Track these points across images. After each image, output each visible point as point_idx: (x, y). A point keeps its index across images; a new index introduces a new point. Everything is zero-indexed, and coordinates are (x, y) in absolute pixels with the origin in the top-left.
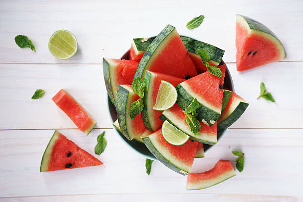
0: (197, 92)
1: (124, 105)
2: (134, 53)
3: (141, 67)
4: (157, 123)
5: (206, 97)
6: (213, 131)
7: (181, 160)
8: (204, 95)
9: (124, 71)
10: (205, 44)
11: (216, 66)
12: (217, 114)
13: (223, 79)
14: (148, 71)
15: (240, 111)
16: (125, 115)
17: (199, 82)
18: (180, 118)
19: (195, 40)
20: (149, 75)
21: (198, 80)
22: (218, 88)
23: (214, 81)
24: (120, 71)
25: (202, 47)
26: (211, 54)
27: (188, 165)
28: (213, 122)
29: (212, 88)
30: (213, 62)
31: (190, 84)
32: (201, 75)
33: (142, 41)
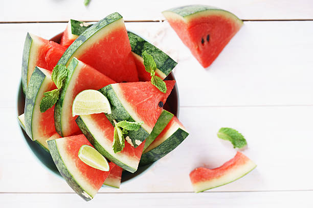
0: (129, 100)
1: (35, 91)
2: (67, 37)
3: (70, 52)
4: (71, 127)
5: (139, 109)
6: (136, 155)
7: (87, 179)
8: (137, 106)
9: (48, 54)
10: (156, 50)
11: (162, 78)
12: (145, 134)
13: (167, 97)
14: (76, 59)
15: (177, 140)
16: (34, 105)
17: (135, 89)
18: (99, 128)
19: (145, 42)
20: (76, 62)
21: (134, 88)
22: (156, 104)
23: (154, 95)
24: (43, 53)
25: (151, 51)
26: (160, 63)
27: (94, 188)
28: (138, 142)
29: (149, 102)
30: (160, 72)
31: (123, 88)
32: (141, 83)
33: (81, 25)
